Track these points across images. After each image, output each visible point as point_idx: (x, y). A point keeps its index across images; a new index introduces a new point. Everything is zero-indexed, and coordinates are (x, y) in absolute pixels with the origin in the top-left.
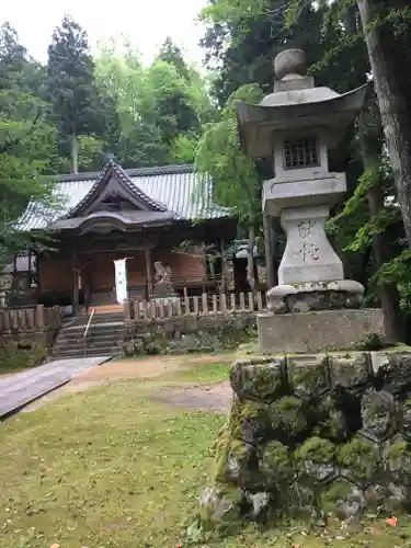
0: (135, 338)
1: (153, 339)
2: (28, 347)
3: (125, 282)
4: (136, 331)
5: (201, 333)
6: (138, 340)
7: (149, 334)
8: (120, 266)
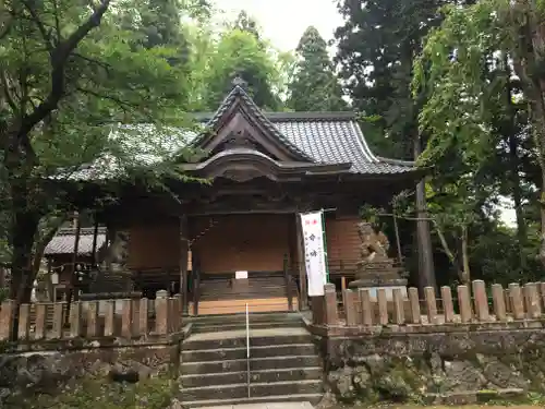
0: (352, 364)
1: (388, 368)
2: (132, 378)
3: (322, 254)
4: (351, 350)
5: (480, 357)
6: (358, 369)
7: (377, 357)
8: (312, 225)
